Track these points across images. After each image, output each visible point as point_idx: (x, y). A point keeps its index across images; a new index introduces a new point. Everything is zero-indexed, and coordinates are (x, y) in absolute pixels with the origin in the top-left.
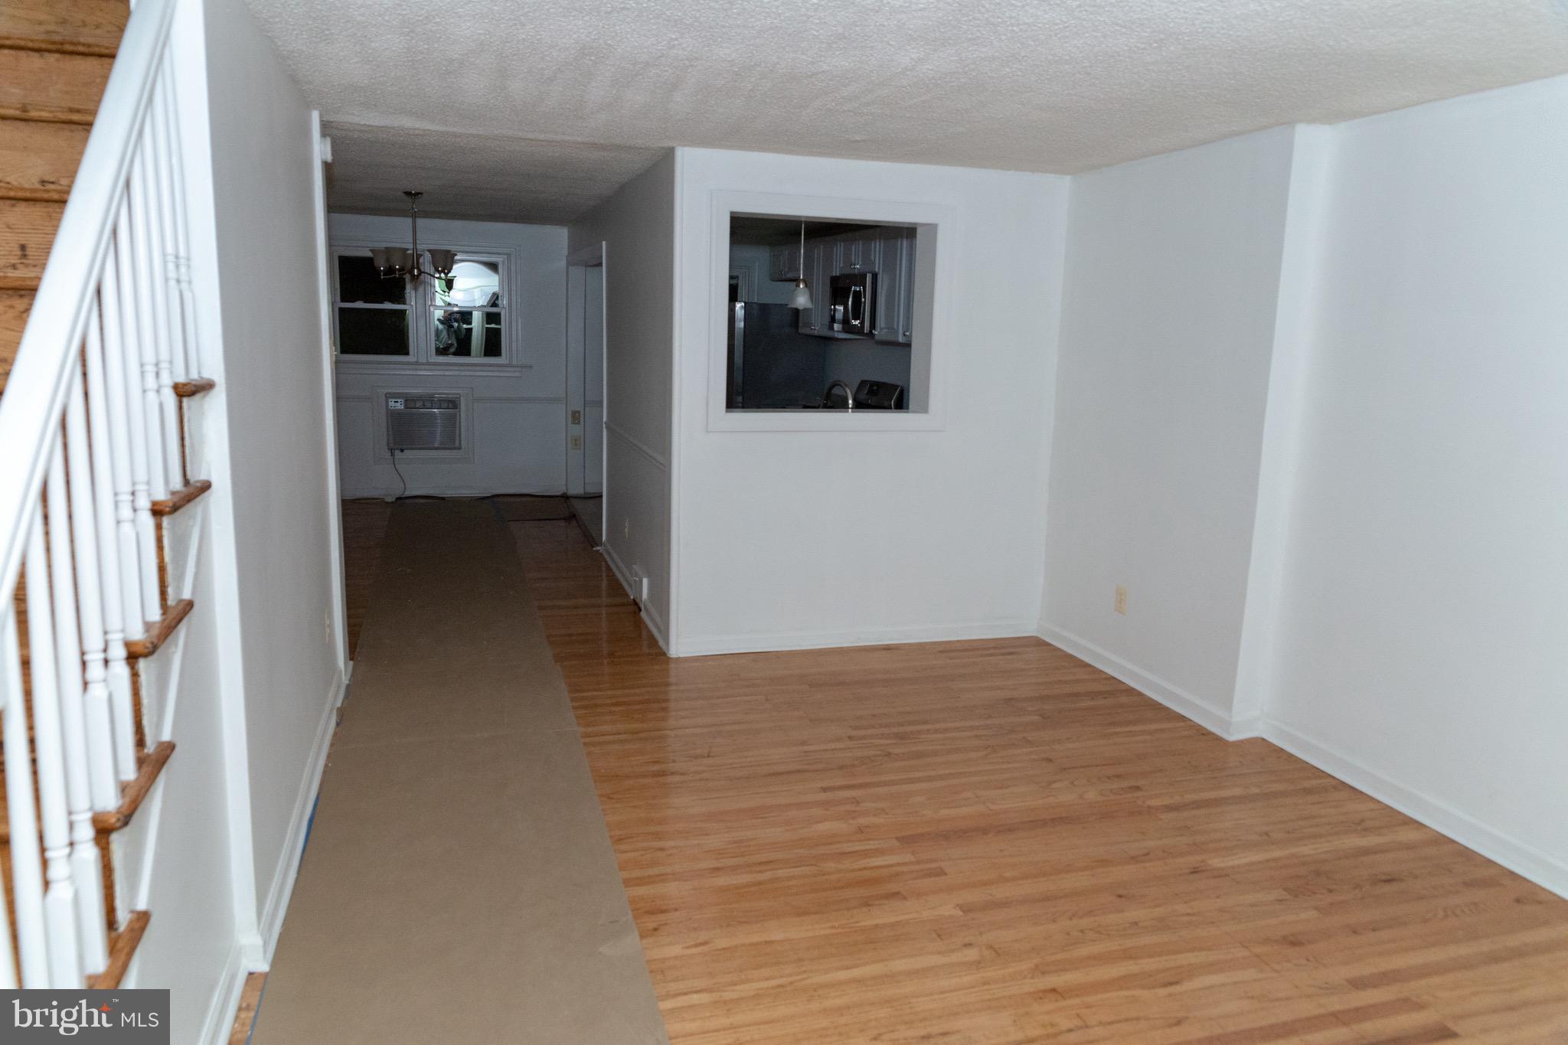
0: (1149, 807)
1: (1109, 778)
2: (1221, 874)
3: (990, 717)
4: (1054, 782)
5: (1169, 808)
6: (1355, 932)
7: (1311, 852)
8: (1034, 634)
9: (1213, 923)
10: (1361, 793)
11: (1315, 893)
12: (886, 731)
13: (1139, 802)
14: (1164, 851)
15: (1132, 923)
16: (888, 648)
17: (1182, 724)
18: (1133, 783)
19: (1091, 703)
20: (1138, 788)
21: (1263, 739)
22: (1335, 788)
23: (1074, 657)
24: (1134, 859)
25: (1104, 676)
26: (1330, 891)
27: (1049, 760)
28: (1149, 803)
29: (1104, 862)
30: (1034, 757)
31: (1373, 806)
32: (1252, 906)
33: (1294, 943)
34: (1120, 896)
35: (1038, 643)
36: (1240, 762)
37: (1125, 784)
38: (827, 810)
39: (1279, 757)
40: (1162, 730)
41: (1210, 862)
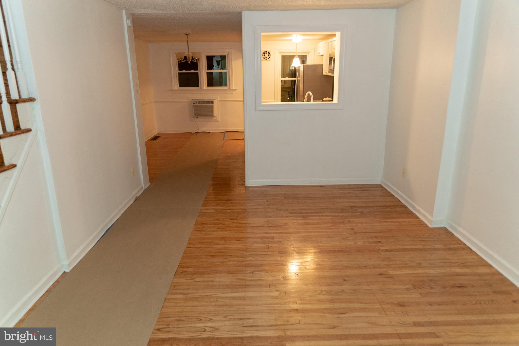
0: (380, 249)
1: (371, 237)
2: (391, 277)
3: (342, 212)
4: (348, 237)
5: (387, 250)
6: (430, 305)
7: (434, 272)
8: (379, 183)
9: (374, 294)
10: (474, 251)
11: (424, 288)
12: (300, 215)
13: (377, 247)
14: (373, 266)
15: (342, 290)
16: (321, 186)
17: (415, 220)
18: (380, 240)
19: (385, 210)
20: (380, 242)
21: (445, 228)
22: (463, 249)
23: (390, 192)
24: (360, 267)
25: (396, 200)
26: (431, 288)
27: (353, 229)
28: (381, 248)
29: (347, 267)
30: (348, 228)
31: (475, 257)
32: (394, 289)
33: (401, 306)
34: (345, 280)
35: (380, 187)
36: (429, 236)
37: (376, 240)
38: (262, 240)
39: (447, 235)
40: (405, 222)
41: (389, 272)
